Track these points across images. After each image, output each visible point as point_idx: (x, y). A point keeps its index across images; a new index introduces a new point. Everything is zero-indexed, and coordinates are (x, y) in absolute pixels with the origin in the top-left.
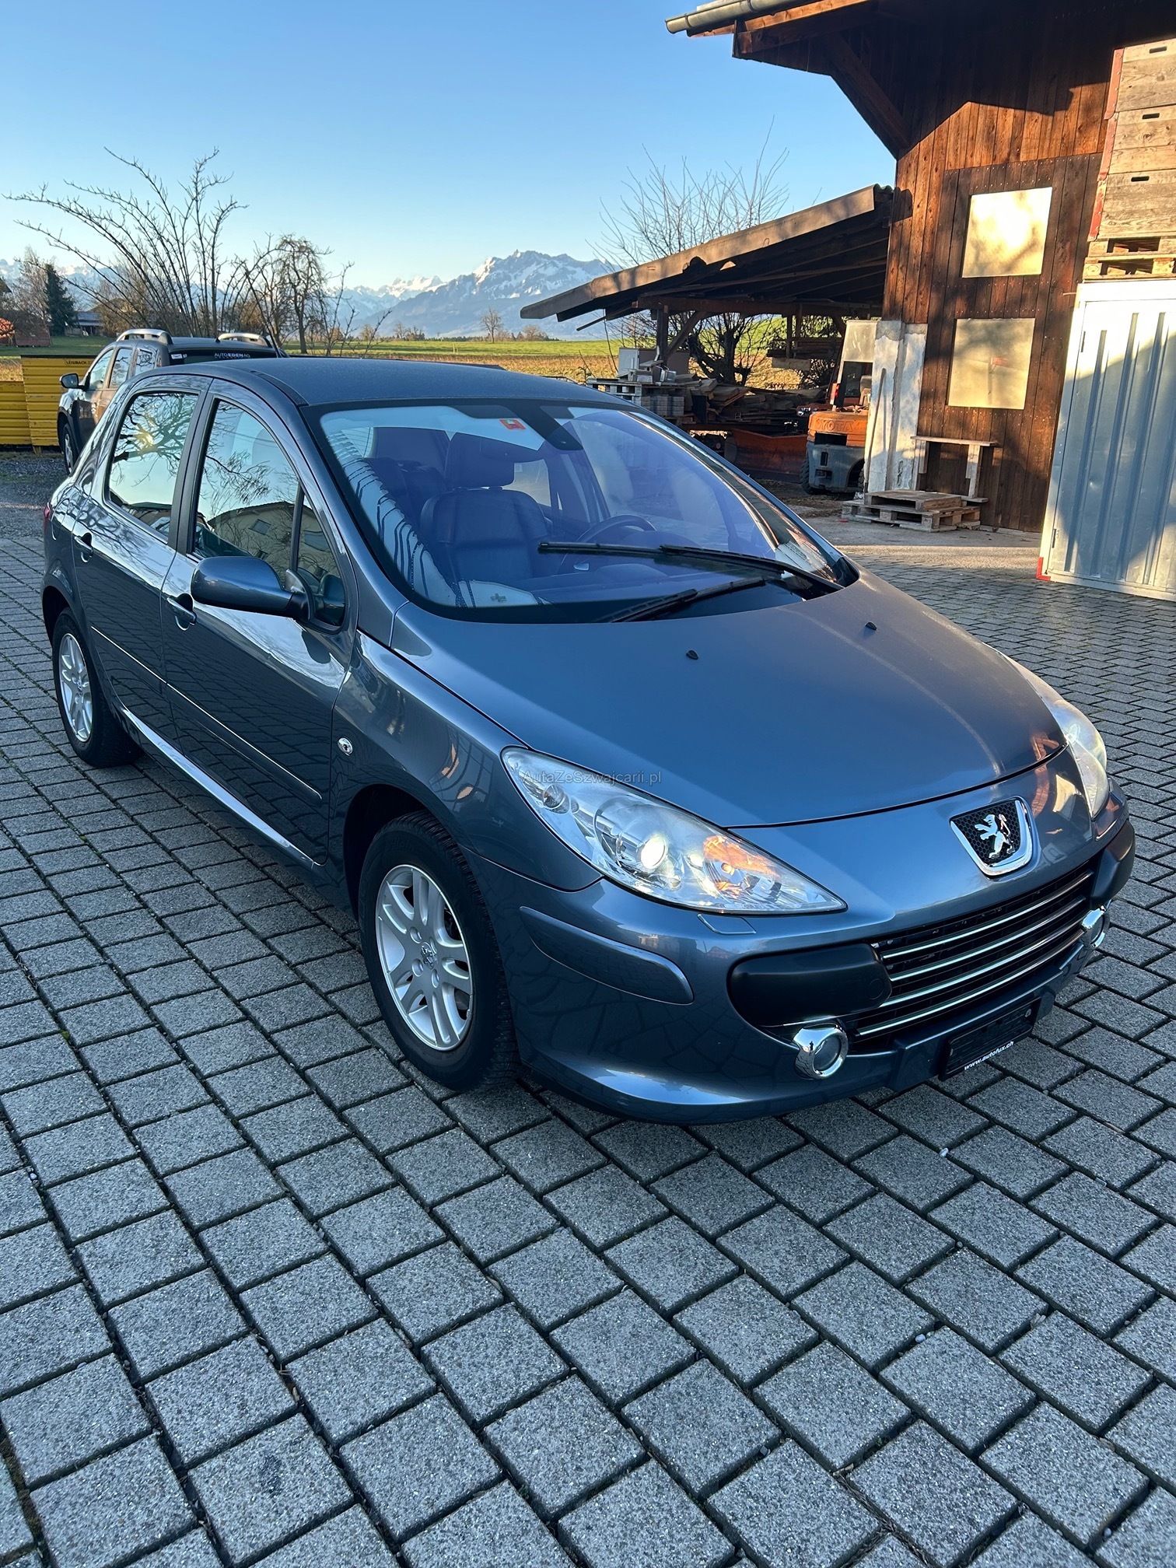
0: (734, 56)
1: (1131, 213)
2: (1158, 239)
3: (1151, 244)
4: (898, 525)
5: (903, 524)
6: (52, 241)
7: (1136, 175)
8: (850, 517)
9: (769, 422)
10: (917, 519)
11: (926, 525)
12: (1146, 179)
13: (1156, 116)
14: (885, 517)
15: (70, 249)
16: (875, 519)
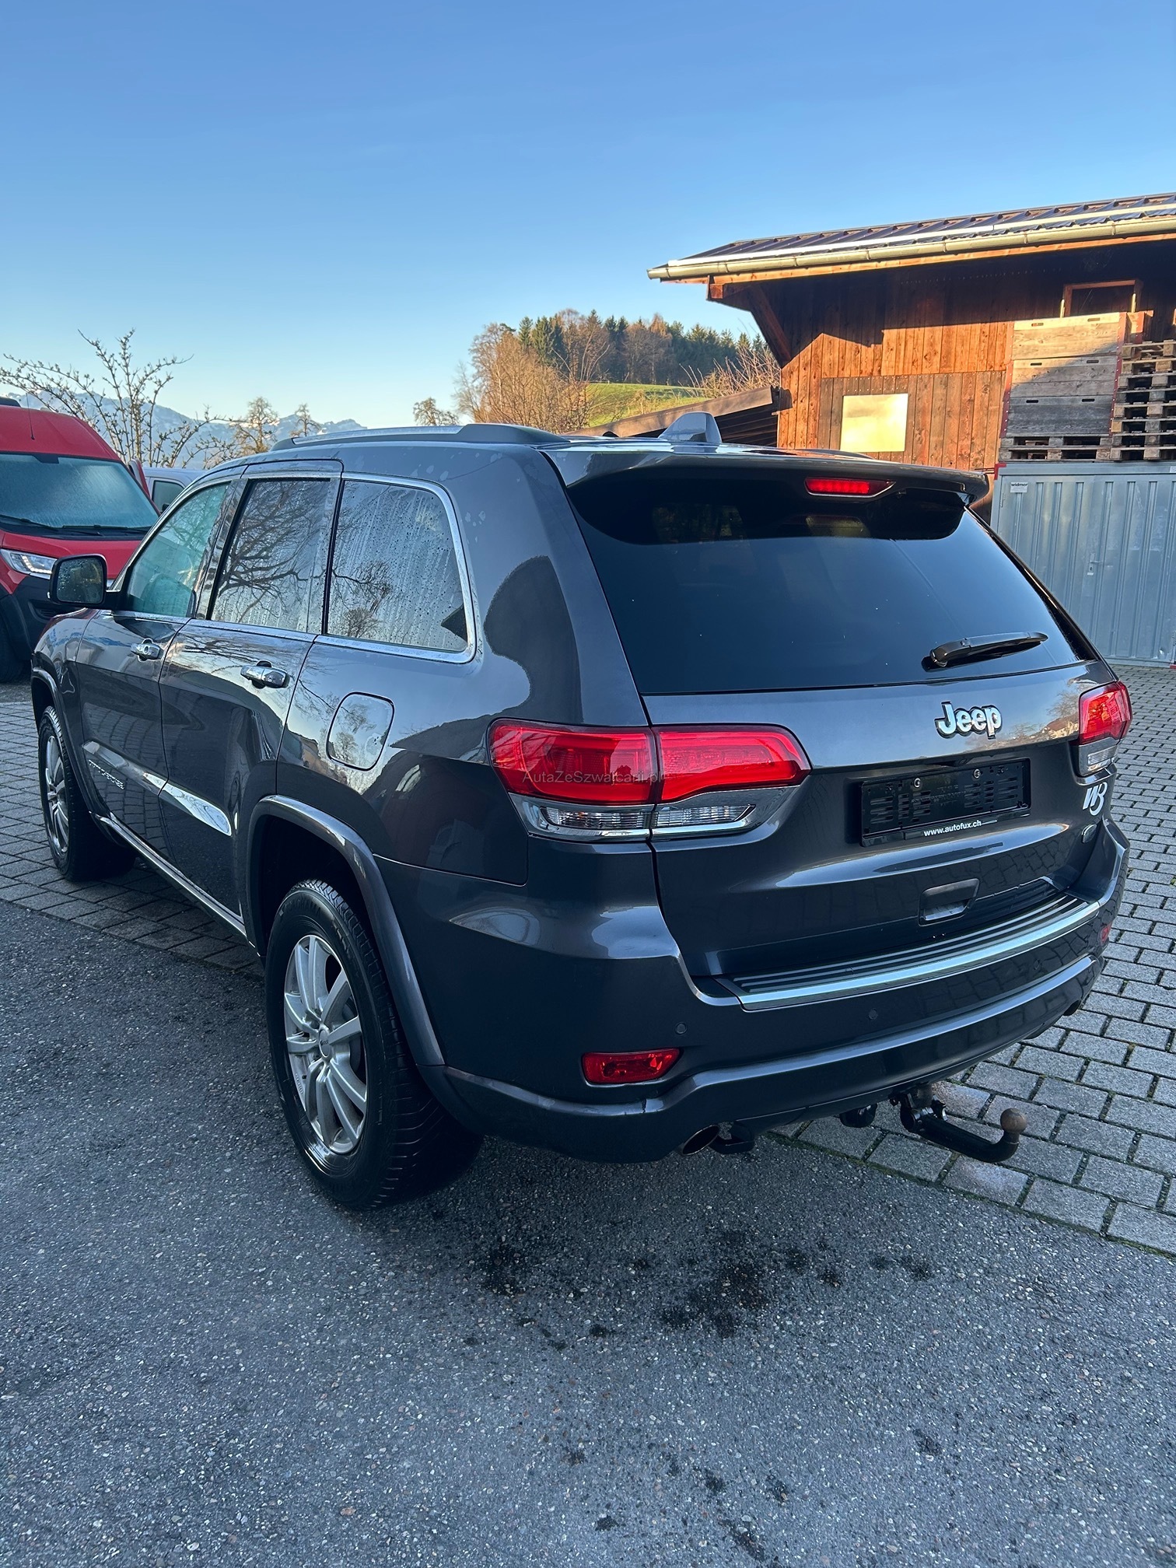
0: (707, 300)
1: (1028, 422)
2: (1048, 438)
3: (1044, 440)
7: (1029, 399)
12: (1037, 401)
13: (1040, 364)
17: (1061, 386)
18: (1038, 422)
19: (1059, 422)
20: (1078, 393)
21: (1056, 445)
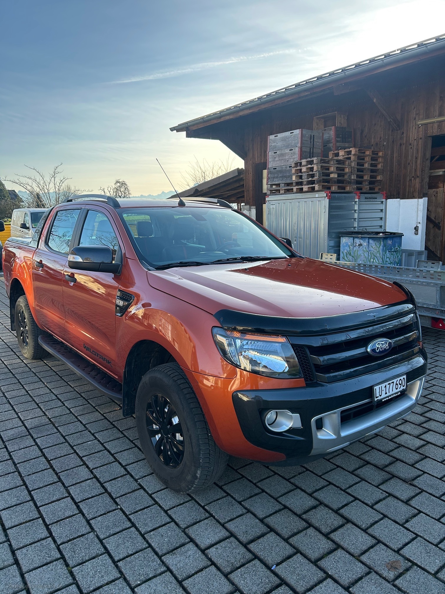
0: (187, 137)
1: (274, 178)
2: (280, 184)
3: (278, 185)
7: (274, 168)
12: (276, 169)
13: (276, 153)
17: (283, 162)
18: (277, 177)
19: (283, 177)
20: (288, 164)
21: (283, 187)
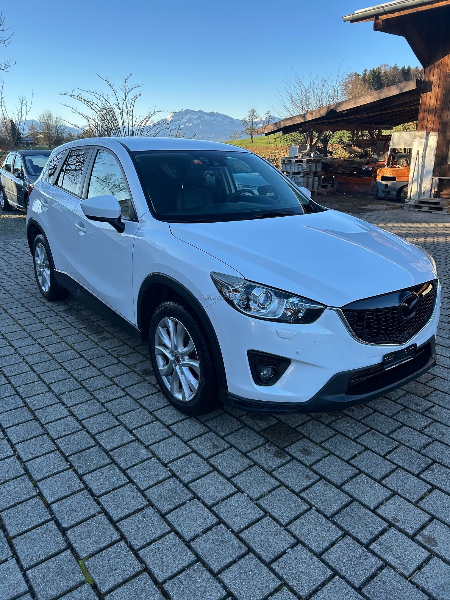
0: (373, 30)
4: (431, 212)
5: (433, 212)
6: (73, 111)
8: (408, 209)
9: (349, 172)
10: (441, 209)
11: (444, 212)
14: (425, 208)
15: (80, 114)
16: (420, 210)
